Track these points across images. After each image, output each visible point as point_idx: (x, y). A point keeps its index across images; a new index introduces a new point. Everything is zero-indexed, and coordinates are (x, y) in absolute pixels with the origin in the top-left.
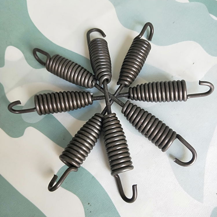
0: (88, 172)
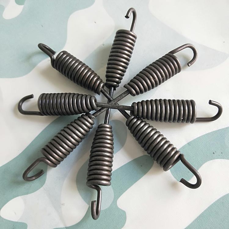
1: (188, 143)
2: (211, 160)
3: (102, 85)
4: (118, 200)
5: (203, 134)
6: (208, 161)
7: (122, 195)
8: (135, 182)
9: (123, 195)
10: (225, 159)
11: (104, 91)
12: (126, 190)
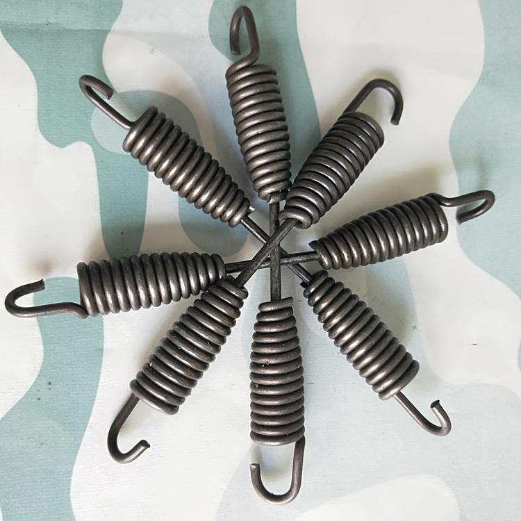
0: (103, 333)
1: (102, 350)
2: (41, 370)
3: (326, 261)
4: (91, 148)
5: (98, 391)
6: (43, 363)
7: (96, 162)
8: (101, 200)
9: (94, 164)
10: (23, 398)
11: (312, 257)
12: (98, 175)
